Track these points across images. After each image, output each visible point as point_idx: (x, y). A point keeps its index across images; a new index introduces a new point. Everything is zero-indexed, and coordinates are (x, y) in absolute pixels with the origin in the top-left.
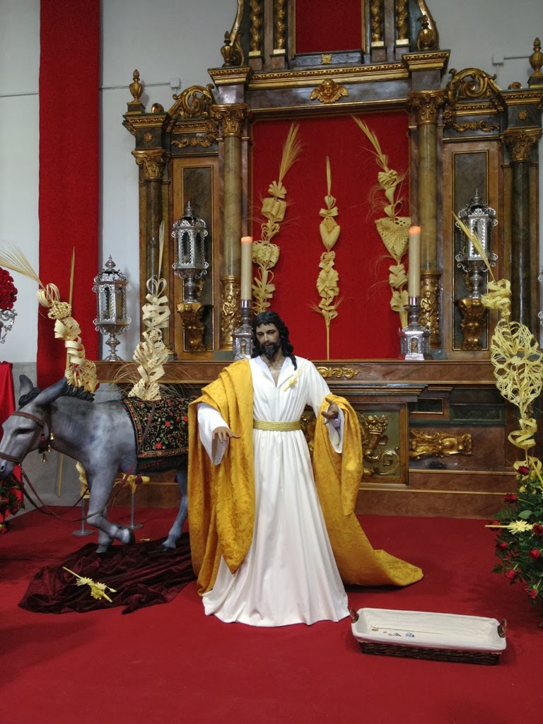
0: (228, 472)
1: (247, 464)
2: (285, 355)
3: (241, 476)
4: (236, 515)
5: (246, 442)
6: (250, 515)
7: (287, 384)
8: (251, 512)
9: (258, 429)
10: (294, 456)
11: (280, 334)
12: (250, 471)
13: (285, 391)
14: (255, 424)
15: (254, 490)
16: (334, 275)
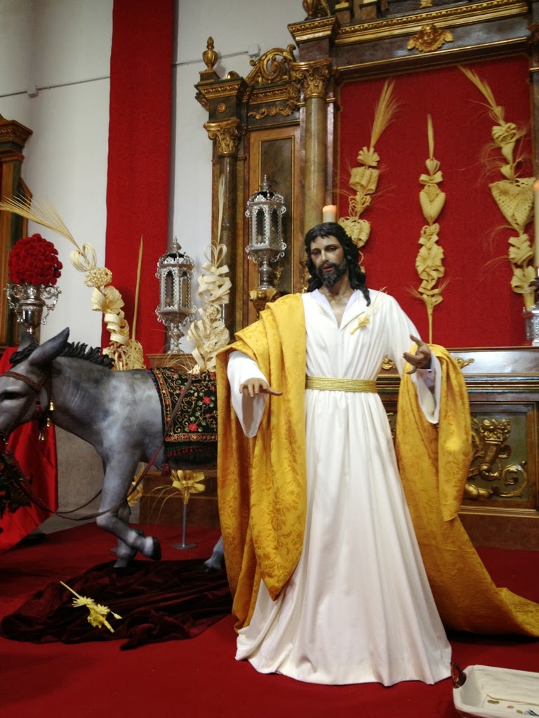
0: (266, 448)
1: (294, 437)
2: (354, 288)
3: (285, 454)
4: (278, 510)
5: (293, 405)
6: (298, 512)
7: (356, 324)
8: (300, 507)
9: (312, 388)
10: (366, 428)
11: (345, 254)
12: (299, 447)
13: (352, 333)
14: (308, 383)
15: (304, 475)
16: (438, 252)
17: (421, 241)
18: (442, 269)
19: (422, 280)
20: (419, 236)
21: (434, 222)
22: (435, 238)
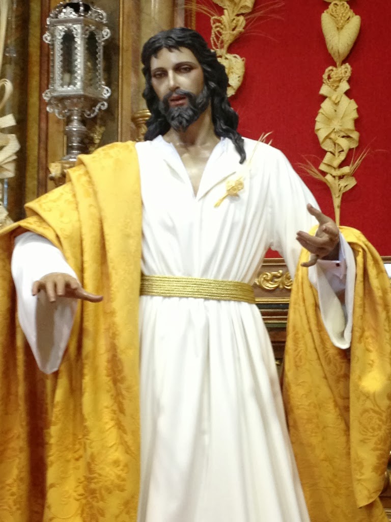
0: (75, 391)
3: (106, 401)
4: (93, 492)
6: (126, 495)
8: (129, 486)
10: (237, 359)
12: (128, 389)
15: (136, 433)
16: (349, 109)
17: (324, 90)
18: (355, 135)
19: (325, 152)
20: (320, 83)
21: (344, 62)
22: (345, 86)
